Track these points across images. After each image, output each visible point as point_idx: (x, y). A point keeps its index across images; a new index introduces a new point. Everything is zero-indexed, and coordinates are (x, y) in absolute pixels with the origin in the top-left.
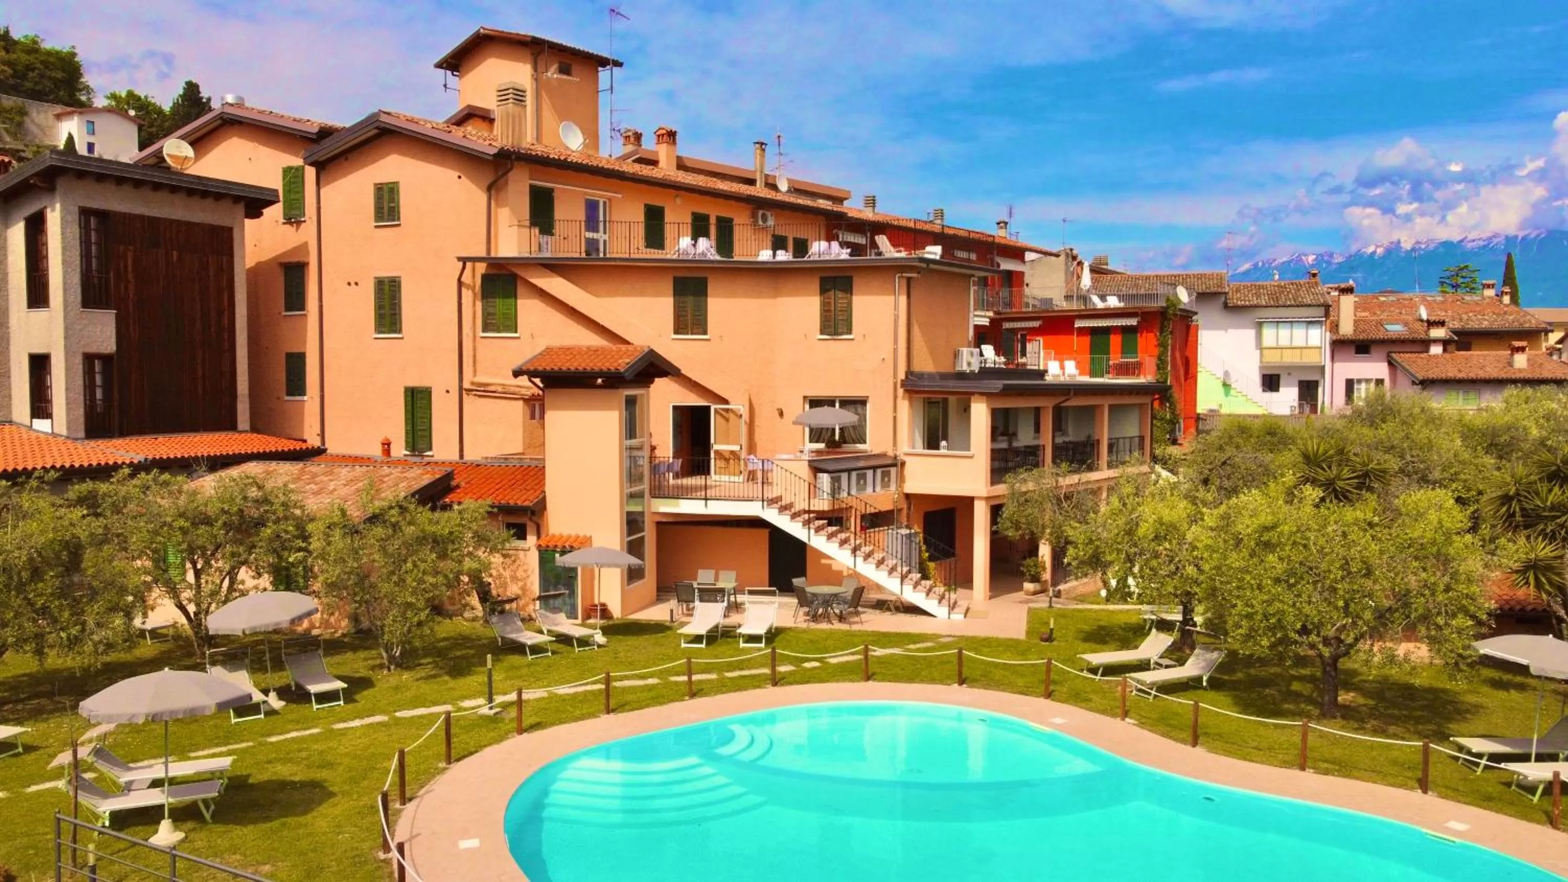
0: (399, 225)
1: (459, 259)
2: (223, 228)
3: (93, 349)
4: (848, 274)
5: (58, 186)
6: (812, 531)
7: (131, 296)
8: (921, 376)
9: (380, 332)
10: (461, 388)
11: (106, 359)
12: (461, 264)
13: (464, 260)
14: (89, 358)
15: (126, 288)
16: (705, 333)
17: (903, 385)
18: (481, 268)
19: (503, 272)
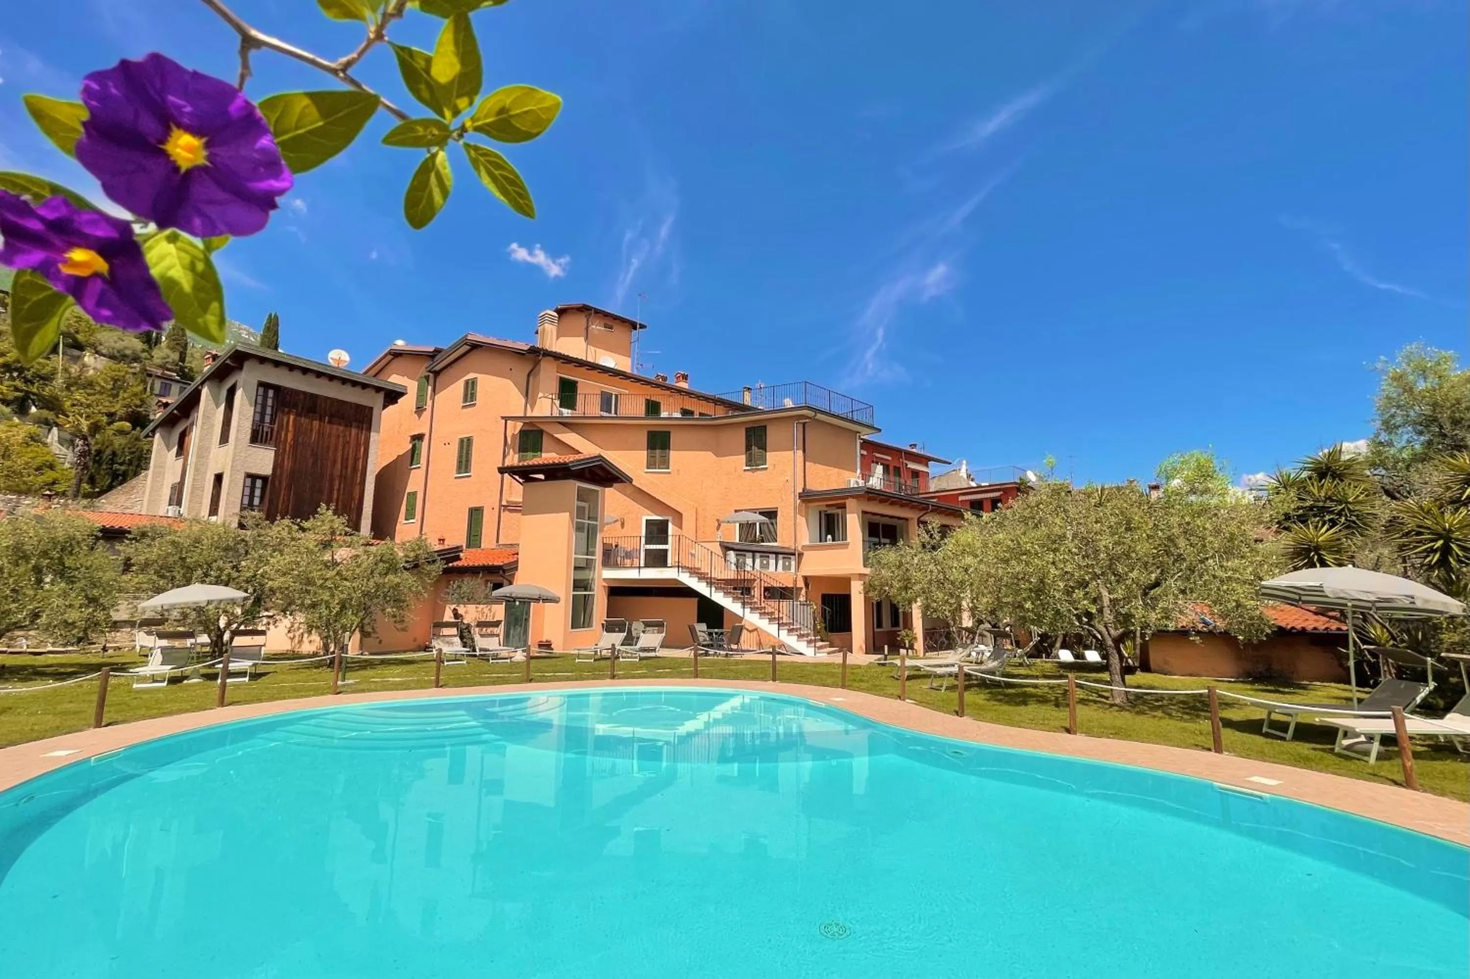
0: (474, 405)
1: (503, 418)
2: (366, 407)
3: (253, 471)
4: (763, 424)
5: (245, 368)
6: (713, 589)
7: (289, 440)
8: (810, 491)
9: (459, 473)
10: (501, 506)
11: (264, 479)
12: (504, 421)
13: (506, 419)
14: (253, 477)
15: (286, 435)
16: (668, 468)
17: (800, 497)
18: (519, 425)
19: (535, 429)
